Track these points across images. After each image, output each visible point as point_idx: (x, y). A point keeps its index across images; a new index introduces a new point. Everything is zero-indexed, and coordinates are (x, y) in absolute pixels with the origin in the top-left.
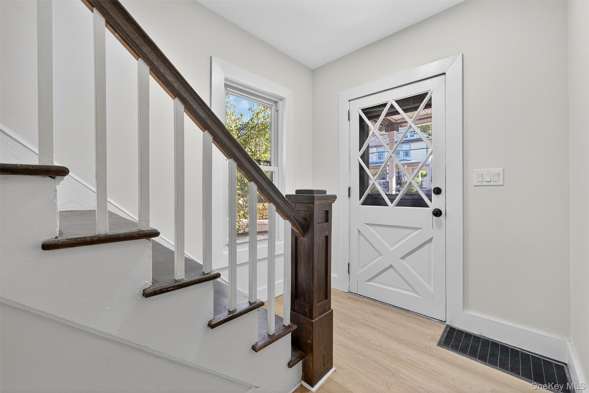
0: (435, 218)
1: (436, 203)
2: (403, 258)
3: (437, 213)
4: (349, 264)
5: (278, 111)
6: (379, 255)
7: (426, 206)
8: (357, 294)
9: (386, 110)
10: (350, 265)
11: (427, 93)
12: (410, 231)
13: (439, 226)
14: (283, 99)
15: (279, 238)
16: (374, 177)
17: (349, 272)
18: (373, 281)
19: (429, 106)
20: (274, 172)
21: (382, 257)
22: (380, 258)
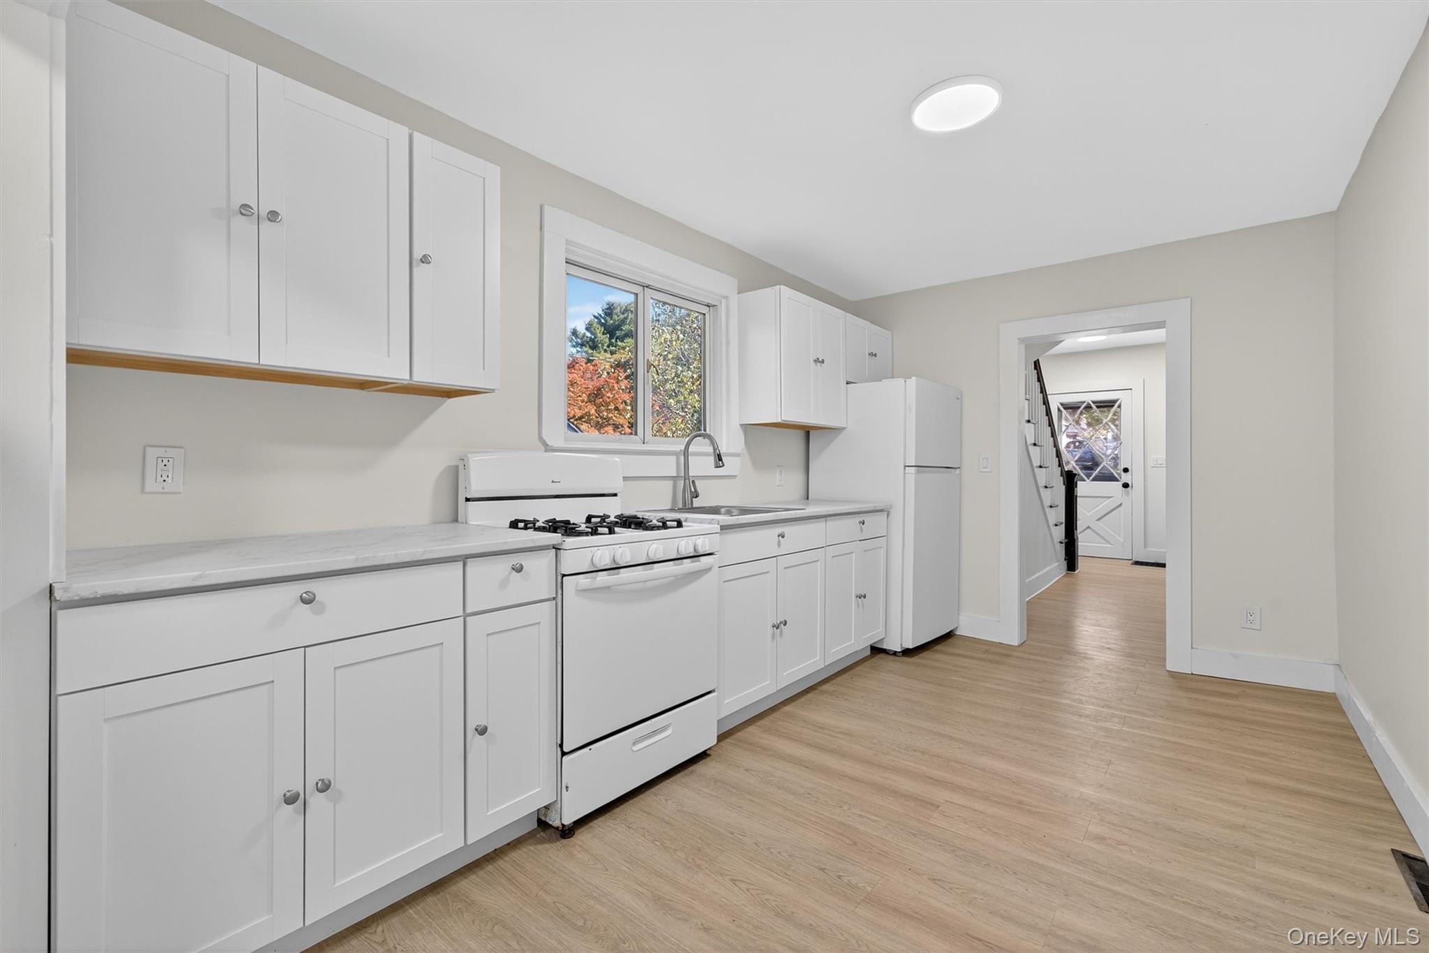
0: (1124, 489)
1: (1125, 478)
2: (1098, 520)
3: (1126, 486)
7: (1117, 480)
11: (1117, 400)
12: (1104, 499)
13: (1127, 494)
19: (1119, 406)
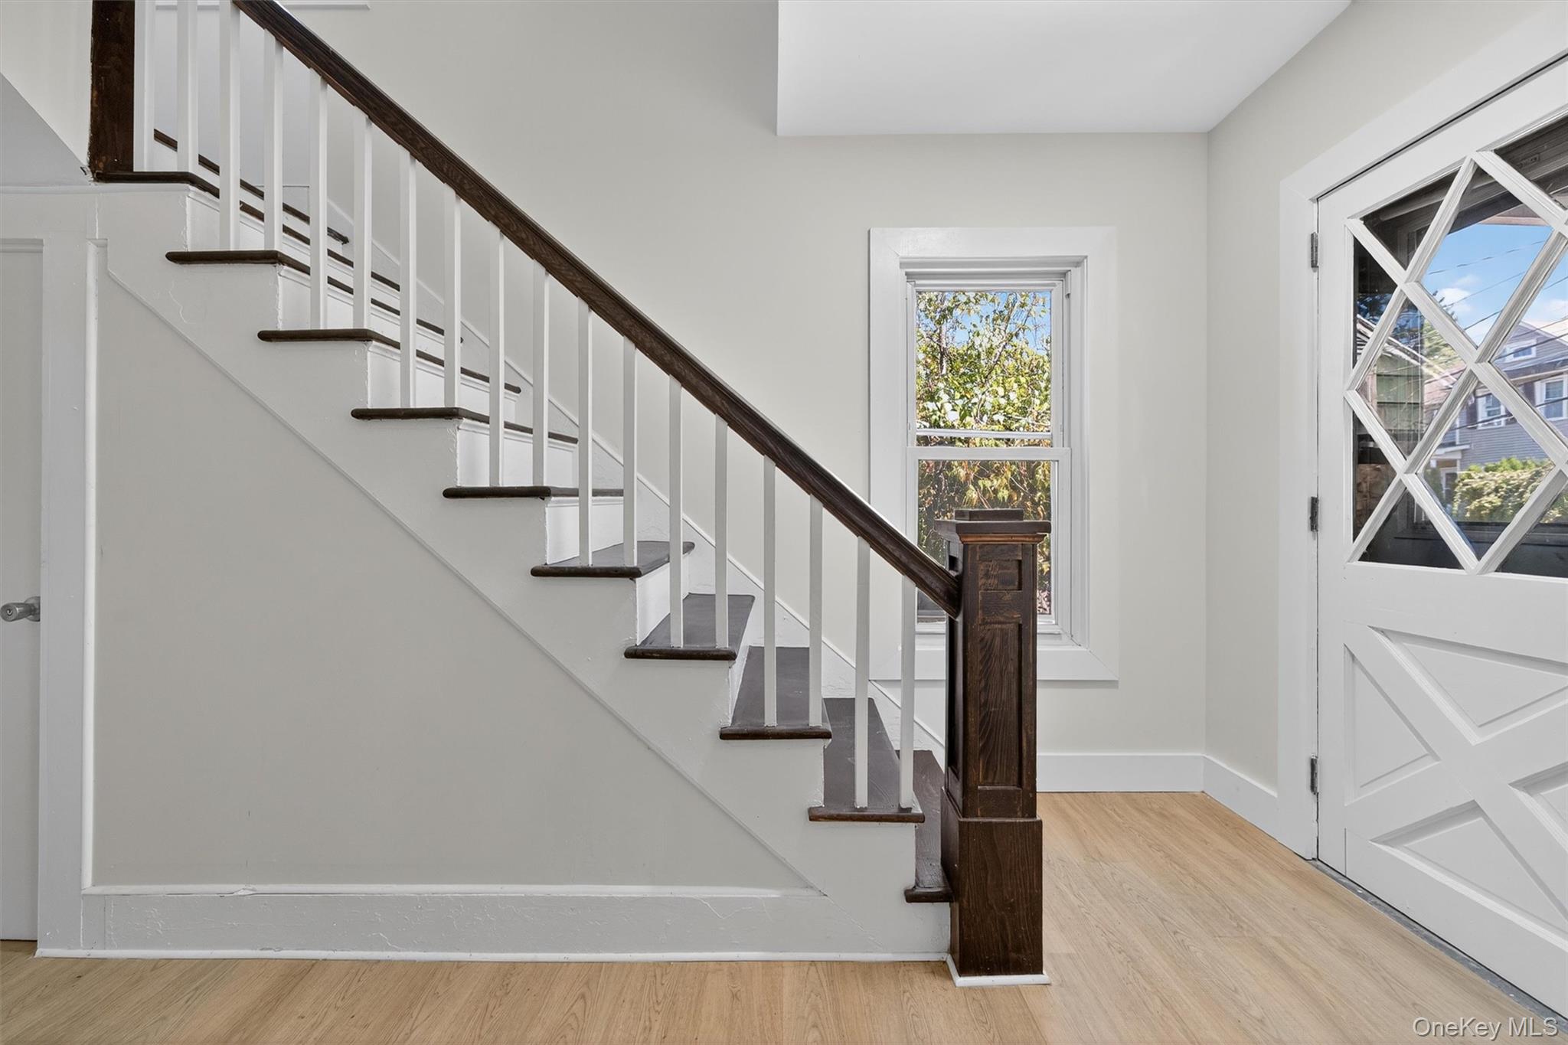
2: (1527, 786)
4: (1313, 764)
5: (1068, 295)
6: (1427, 752)
8: (1345, 877)
9: (1450, 203)
10: (1318, 767)
14: (1083, 261)
15: (1072, 636)
16: (1407, 458)
17: (1313, 787)
18: (1406, 845)
20: (1058, 461)
21: (1437, 763)
22: (1430, 764)
